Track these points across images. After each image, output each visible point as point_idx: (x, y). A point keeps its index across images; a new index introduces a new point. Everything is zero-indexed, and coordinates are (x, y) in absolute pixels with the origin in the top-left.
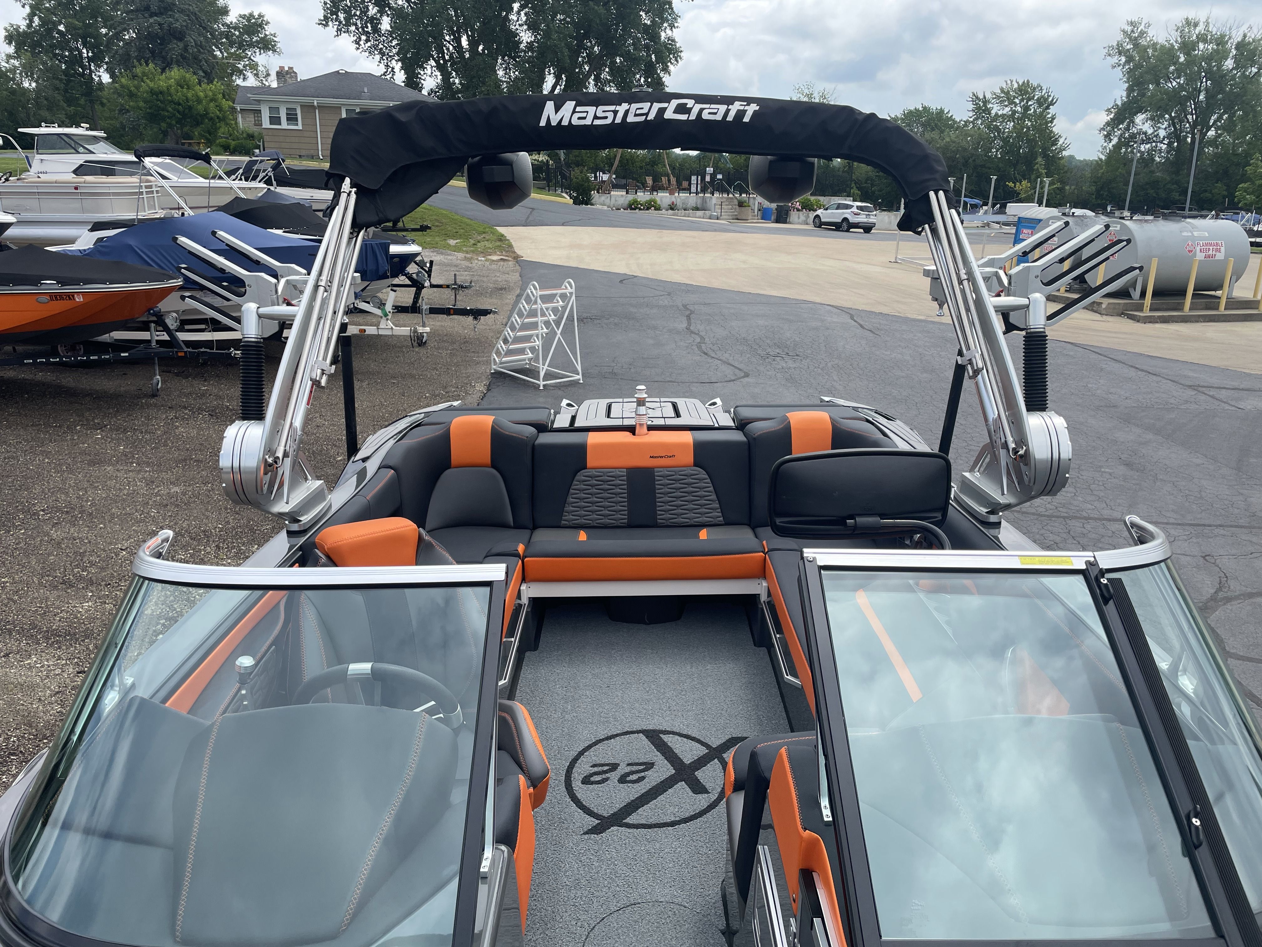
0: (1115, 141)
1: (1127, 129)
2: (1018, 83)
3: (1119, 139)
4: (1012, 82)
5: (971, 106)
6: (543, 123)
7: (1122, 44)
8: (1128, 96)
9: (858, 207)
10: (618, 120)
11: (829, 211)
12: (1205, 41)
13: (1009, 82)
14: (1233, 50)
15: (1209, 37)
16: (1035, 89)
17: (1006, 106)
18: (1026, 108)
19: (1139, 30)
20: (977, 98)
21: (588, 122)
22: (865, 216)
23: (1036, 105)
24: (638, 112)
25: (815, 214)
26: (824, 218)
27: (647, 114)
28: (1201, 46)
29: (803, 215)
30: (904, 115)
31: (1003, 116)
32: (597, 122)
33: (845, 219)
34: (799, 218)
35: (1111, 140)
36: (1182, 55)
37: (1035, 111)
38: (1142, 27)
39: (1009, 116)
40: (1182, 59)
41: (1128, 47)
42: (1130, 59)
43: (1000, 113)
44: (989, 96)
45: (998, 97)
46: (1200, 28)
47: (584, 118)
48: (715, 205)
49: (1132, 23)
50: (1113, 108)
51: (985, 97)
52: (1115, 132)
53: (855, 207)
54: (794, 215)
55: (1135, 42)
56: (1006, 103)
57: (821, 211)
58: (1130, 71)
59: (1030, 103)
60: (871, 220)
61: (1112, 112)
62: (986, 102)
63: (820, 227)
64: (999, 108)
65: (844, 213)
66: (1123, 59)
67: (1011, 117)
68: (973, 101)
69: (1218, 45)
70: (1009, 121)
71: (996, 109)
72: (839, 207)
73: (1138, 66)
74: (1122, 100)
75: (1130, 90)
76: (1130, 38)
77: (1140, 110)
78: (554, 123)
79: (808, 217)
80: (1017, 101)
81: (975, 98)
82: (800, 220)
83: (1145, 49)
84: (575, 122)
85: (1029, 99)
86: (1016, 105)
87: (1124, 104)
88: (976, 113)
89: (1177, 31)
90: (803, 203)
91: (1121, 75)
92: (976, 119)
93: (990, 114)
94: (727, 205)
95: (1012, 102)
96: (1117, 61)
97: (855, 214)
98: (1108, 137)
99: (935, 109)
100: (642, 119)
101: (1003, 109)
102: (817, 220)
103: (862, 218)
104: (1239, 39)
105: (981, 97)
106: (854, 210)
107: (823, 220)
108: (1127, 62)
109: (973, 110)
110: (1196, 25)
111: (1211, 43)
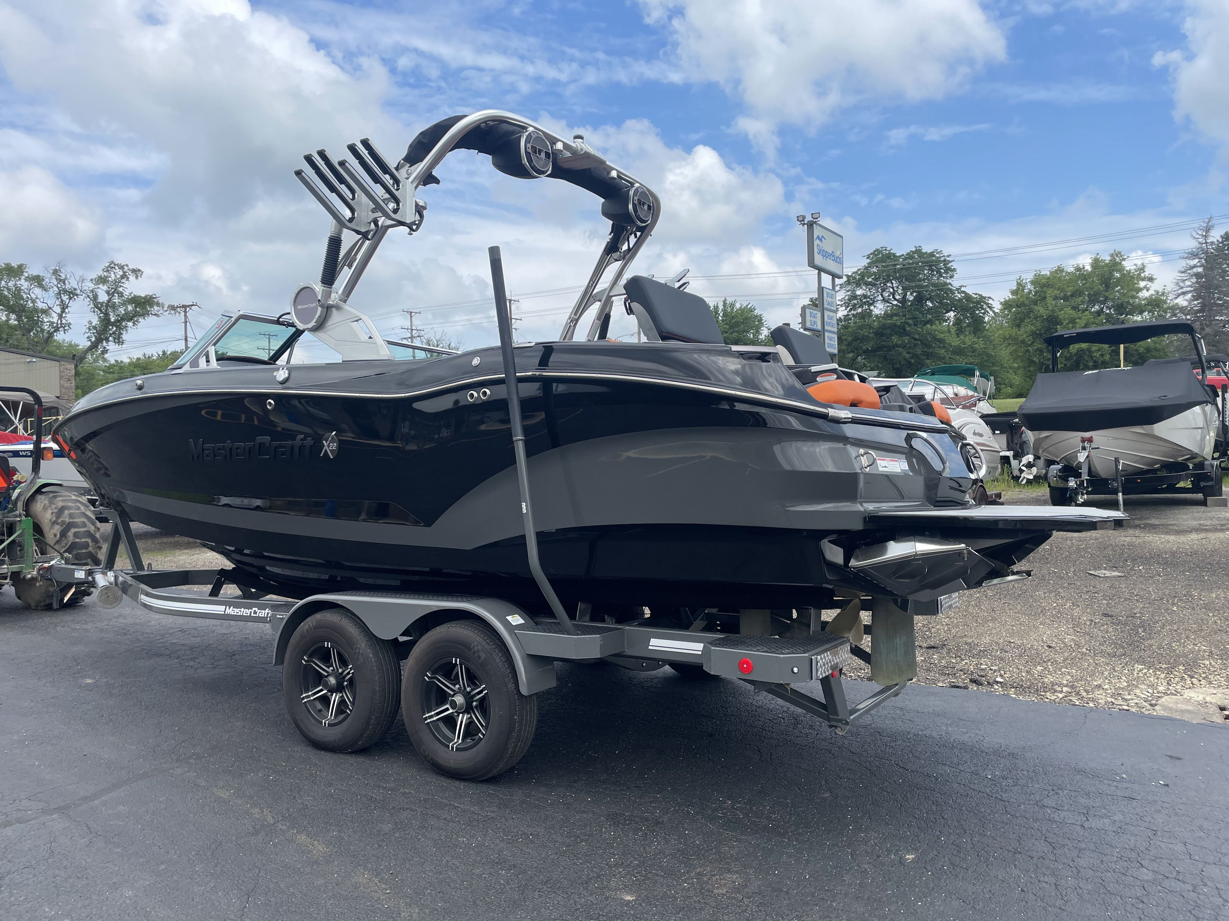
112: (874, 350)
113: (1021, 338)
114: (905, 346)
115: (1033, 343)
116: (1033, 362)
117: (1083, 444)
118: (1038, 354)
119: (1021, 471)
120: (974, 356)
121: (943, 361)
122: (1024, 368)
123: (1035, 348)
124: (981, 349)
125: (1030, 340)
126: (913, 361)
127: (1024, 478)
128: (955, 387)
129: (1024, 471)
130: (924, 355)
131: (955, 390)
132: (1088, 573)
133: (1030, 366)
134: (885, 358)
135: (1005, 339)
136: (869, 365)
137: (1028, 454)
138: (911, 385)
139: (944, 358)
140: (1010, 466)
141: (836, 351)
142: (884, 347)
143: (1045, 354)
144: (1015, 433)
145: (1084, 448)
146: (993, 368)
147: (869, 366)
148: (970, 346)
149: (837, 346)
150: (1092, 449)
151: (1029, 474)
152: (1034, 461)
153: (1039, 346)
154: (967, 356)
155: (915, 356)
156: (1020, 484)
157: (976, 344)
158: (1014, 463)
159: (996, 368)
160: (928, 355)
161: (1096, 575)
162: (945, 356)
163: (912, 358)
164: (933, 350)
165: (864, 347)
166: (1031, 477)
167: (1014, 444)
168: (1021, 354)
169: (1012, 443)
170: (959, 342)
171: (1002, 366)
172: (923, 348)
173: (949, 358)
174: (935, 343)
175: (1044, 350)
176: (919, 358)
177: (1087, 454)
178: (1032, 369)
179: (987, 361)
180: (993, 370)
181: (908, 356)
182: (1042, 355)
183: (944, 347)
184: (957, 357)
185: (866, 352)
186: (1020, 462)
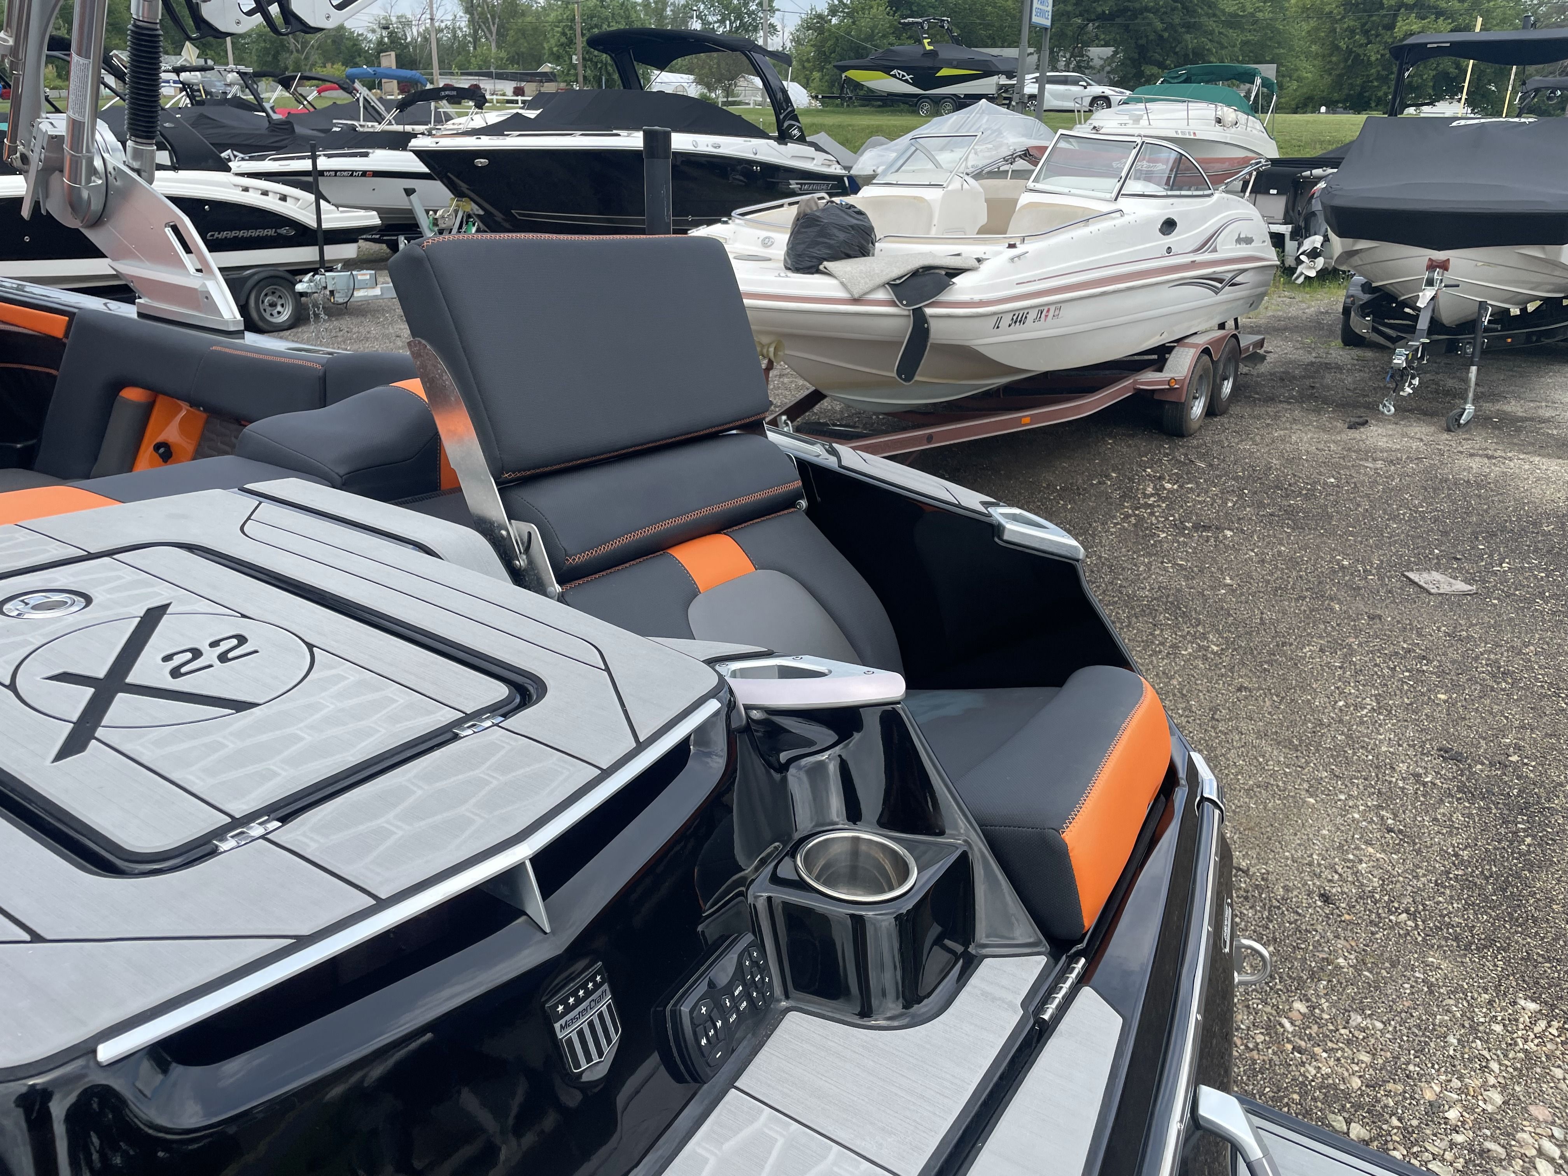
112: (1111, 17)
113: (1327, 9)
114: (1158, 10)
115: (1343, 17)
116: (1337, 48)
117: (1431, 275)
118: (1347, 36)
119: (1299, 262)
120: (1255, 30)
121: (1210, 37)
122: (1324, 56)
123: (1345, 26)
124: (1265, 20)
125: (1339, 13)
126: (1166, 35)
127: (1302, 273)
128: (1219, 108)
129: (1303, 262)
130: (1183, 27)
131: (1219, 113)
132: (1407, 577)
133: (1331, 55)
134: (1127, 28)
135: (1305, 9)
136: (1103, 37)
137: (1315, 234)
138: (1135, 152)
139: (1212, 33)
140: (1283, 251)
141: (1048, 23)
142: (1127, 9)
143: (1357, 37)
144: (1301, 193)
145: (1430, 283)
146: (1277, 51)
147: (1104, 39)
148: (1252, 15)
149: (1050, 14)
150: (1445, 286)
151: (1310, 268)
152: (1322, 245)
153: (1352, 23)
154: (1243, 30)
155: (1170, 27)
156: (1290, 283)
157: (1260, 11)
158: (1290, 245)
159: (1282, 51)
160: (1188, 27)
161: (1420, 587)
162: (1214, 30)
163: (1165, 30)
164: (1197, 20)
165: (1099, 10)
166: (1312, 274)
167: (1296, 211)
168: (1323, 34)
169: (1293, 211)
170: (1236, 7)
171: (1291, 49)
172: (1184, 15)
173: (1220, 33)
174: (1202, 8)
175: (1358, 31)
176: (1176, 31)
177: (1433, 293)
178: (1334, 59)
179: (1271, 39)
180: (1277, 54)
181: (1159, 26)
182: (1352, 38)
183: (1214, 15)
184: (1231, 31)
185: (1101, 17)
186: (1300, 245)
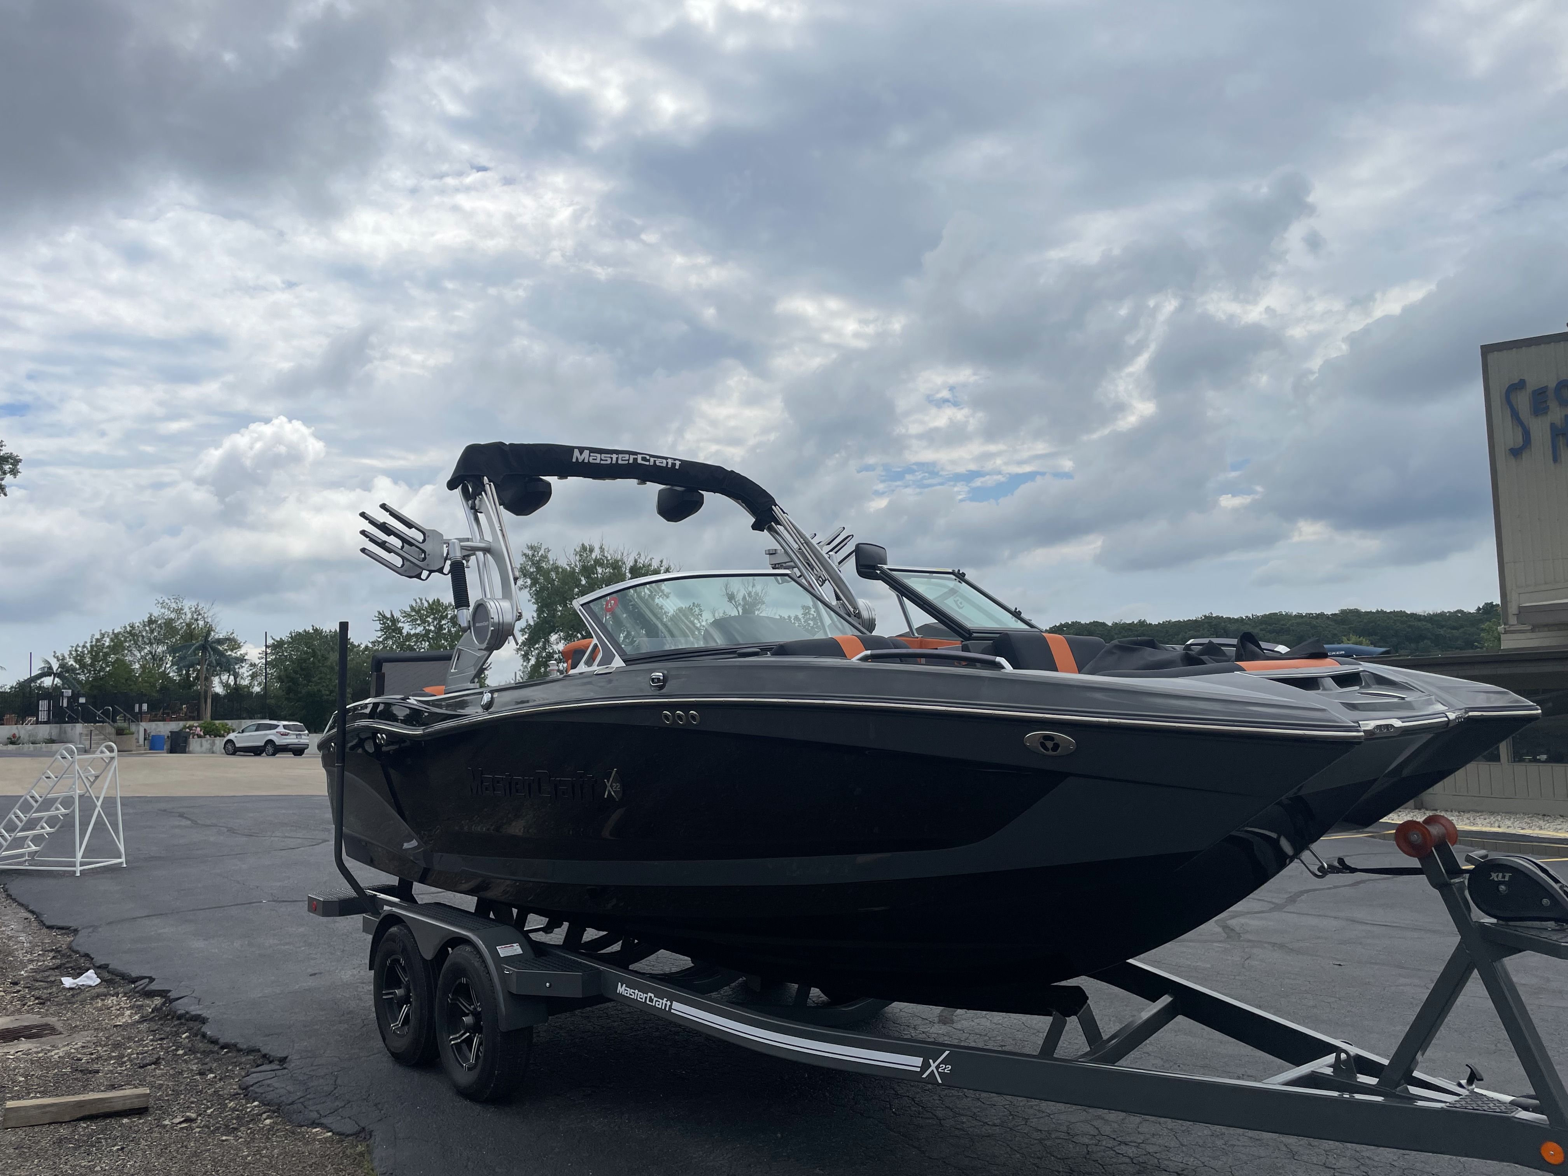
0: (533, 661)
1: (544, 648)
2: (428, 602)
3: (537, 659)
4: (421, 600)
5: (379, 626)
6: (574, 460)
7: (525, 567)
8: (539, 616)
9: (285, 727)
10: (614, 462)
11: (245, 734)
12: (602, 565)
13: (418, 601)
14: (627, 574)
15: (605, 562)
16: (446, 608)
17: (419, 625)
18: (440, 628)
19: (540, 554)
20: (384, 617)
21: (598, 461)
22: (295, 737)
23: (450, 624)
24: (623, 459)
25: (226, 739)
26: (239, 743)
27: (629, 460)
28: (600, 570)
29: (206, 742)
30: (292, 637)
31: (416, 635)
32: (602, 462)
33: (270, 742)
34: (201, 746)
35: (529, 660)
36: (583, 578)
37: (449, 631)
38: (542, 552)
39: (423, 636)
40: (584, 582)
41: (532, 570)
42: (535, 582)
43: (413, 632)
44: (397, 615)
45: (409, 615)
46: (596, 554)
47: (596, 459)
48: (81, 734)
49: (532, 548)
50: (526, 628)
51: (393, 616)
52: (532, 651)
53: (281, 727)
54: (194, 744)
55: (537, 565)
56: (419, 622)
57: (235, 734)
58: (537, 593)
59: (443, 622)
60: (302, 741)
61: (526, 633)
62: (394, 621)
63: (234, 754)
64: (411, 627)
65: (267, 735)
66: (529, 581)
67: (425, 636)
68: (380, 620)
69: (614, 569)
70: (423, 640)
71: (407, 628)
72: (259, 728)
73: (543, 589)
74: (534, 621)
75: (540, 611)
76: (532, 561)
77: (553, 630)
78: (580, 461)
79: (213, 744)
80: (430, 620)
81: (382, 617)
82: (204, 748)
83: (548, 572)
84: (591, 461)
85: (443, 618)
86: (429, 625)
87: (536, 625)
88: (385, 633)
89: (576, 555)
90: (205, 728)
91: (529, 597)
92: (386, 639)
93: (401, 633)
94: (96, 735)
95: (424, 621)
96: (523, 583)
97: (282, 735)
98: (526, 657)
99: (328, 631)
100: (627, 462)
101: (416, 628)
102: (229, 746)
103: (291, 739)
104: (632, 564)
105: (389, 616)
106: (281, 729)
107: (238, 745)
108: (533, 584)
109: (381, 630)
110: (591, 550)
111: (608, 567)
